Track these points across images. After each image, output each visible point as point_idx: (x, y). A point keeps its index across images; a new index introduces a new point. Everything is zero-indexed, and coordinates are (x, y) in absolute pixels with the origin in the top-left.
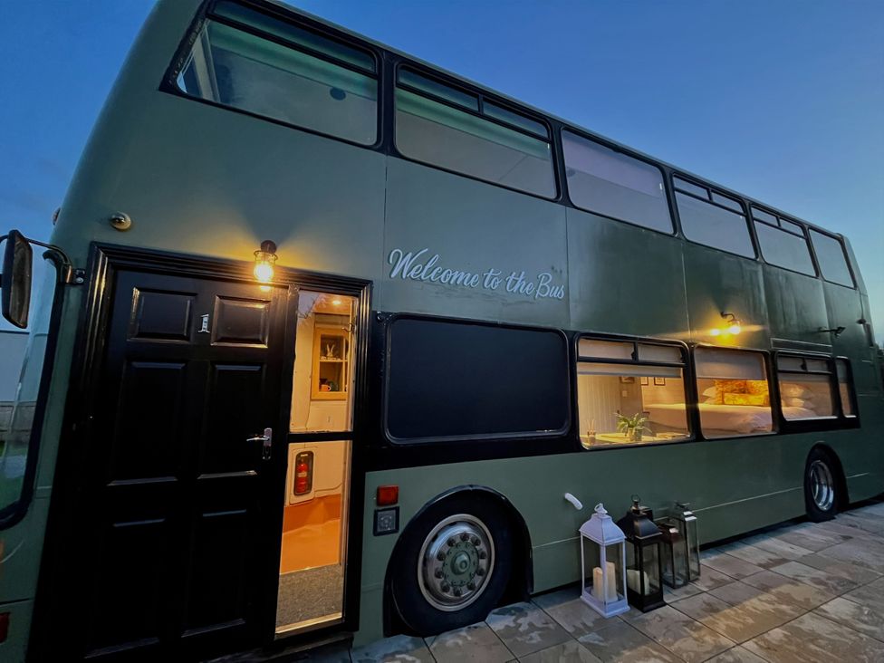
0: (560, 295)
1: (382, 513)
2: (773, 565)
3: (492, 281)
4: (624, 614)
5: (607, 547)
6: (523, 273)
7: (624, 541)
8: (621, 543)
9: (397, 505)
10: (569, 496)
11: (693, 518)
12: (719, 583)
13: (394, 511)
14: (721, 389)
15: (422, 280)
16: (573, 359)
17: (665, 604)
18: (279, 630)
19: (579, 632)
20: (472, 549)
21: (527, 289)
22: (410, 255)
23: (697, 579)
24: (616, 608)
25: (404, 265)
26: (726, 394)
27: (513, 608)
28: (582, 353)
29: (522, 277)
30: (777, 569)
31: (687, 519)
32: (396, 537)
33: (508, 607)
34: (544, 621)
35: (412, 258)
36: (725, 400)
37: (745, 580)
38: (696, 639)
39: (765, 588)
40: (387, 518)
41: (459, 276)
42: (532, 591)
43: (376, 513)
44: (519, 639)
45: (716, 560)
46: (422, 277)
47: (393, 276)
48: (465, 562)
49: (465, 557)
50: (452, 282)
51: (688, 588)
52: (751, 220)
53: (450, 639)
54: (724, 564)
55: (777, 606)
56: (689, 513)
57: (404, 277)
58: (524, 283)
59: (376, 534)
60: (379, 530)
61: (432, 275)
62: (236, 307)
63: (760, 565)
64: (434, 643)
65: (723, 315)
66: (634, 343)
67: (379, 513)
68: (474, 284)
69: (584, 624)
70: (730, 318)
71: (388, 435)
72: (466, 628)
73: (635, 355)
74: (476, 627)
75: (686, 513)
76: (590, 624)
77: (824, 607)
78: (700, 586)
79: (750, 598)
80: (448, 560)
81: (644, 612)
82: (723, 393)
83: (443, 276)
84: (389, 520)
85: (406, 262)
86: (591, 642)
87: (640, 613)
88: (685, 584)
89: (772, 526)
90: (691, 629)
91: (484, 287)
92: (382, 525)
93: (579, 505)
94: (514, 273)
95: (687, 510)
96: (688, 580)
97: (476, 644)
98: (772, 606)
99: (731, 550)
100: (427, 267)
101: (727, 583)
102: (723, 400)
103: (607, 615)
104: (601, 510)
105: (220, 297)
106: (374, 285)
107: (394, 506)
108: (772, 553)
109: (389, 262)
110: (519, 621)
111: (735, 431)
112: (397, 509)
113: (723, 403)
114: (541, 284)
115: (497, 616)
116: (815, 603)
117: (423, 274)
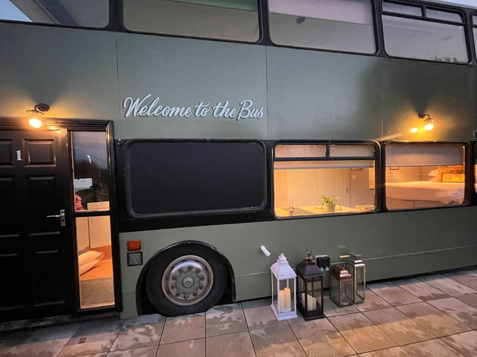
0: (260, 116)
1: (132, 254)
2: (432, 299)
3: (202, 110)
4: (291, 319)
5: (280, 281)
6: (227, 102)
7: (295, 278)
8: (294, 279)
9: (141, 251)
10: (263, 248)
11: (363, 265)
12: (377, 307)
13: (139, 254)
14: (442, 171)
15: (147, 116)
16: (270, 161)
17: (324, 317)
18: (82, 307)
19: (255, 327)
20: (196, 275)
21: (231, 114)
22: (138, 100)
23: (361, 303)
24: (287, 315)
25: (135, 107)
26: (445, 175)
27: (226, 307)
28: (278, 155)
29: (226, 106)
30: (432, 302)
31: (355, 265)
32: (142, 267)
33: (223, 305)
34: (238, 317)
35: (139, 103)
36: (443, 179)
37: (400, 308)
38: (329, 345)
39: (412, 315)
40: (135, 257)
41: (177, 111)
42: (235, 299)
43: (128, 254)
44: (216, 326)
45: (387, 290)
46: (148, 115)
47: (127, 116)
48: (190, 282)
49: (190, 280)
50: (170, 115)
51: (350, 308)
52: (469, 27)
53: (180, 321)
54: (391, 293)
55: (413, 330)
56: (360, 261)
57: (135, 115)
58: (229, 110)
59: (129, 265)
60: (130, 263)
61: (155, 112)
62: (38, 145)
63: (421, 298)
64: (169, 321)
65: (421, 116)
66: (327, 145)
67: (130, 255)
68: (188, 114)
69: (261, 323)
70: (426, 117)
71: (132, 212)
72: (193, 315)
73: (328, 153)
74: (198, 315)
75: (356, 262)
76: (265, 323)
77: (453, 337)
78: (361, 308)
79: (394, 321)
80: (180, 280)
81: (306, 320)
82: (443, 173)
83: (163, 112)
84: (137, 259)
85: (136, 105)
86: (257, 334)
87: (303, 320)
88: (350, 304)
89: (454, 269)
90: (329, 337)
91: (195, 116)
92: (133, 260)
93: (268, 253)
94: (220, 104)
95: (359, 259)
96: (352, 303)
97: (191, 325)
98: (408, 330)
99: (405, 284)
100: (151, 107)
101: (383, 307)
102: (442, 179)
103: (279, 319)
104: (283, 258)
105: (25, 140)
106: (114, 124)
107: (139, 251)
108: (439, 289)
109: (124, 107)
110: (224, 315)
111: (437, 202)
112: (141, 253)
113: (441, 181)
114: (243, 109)
115: (215, 310)
116: (447, 332)
117: (148, 113)
